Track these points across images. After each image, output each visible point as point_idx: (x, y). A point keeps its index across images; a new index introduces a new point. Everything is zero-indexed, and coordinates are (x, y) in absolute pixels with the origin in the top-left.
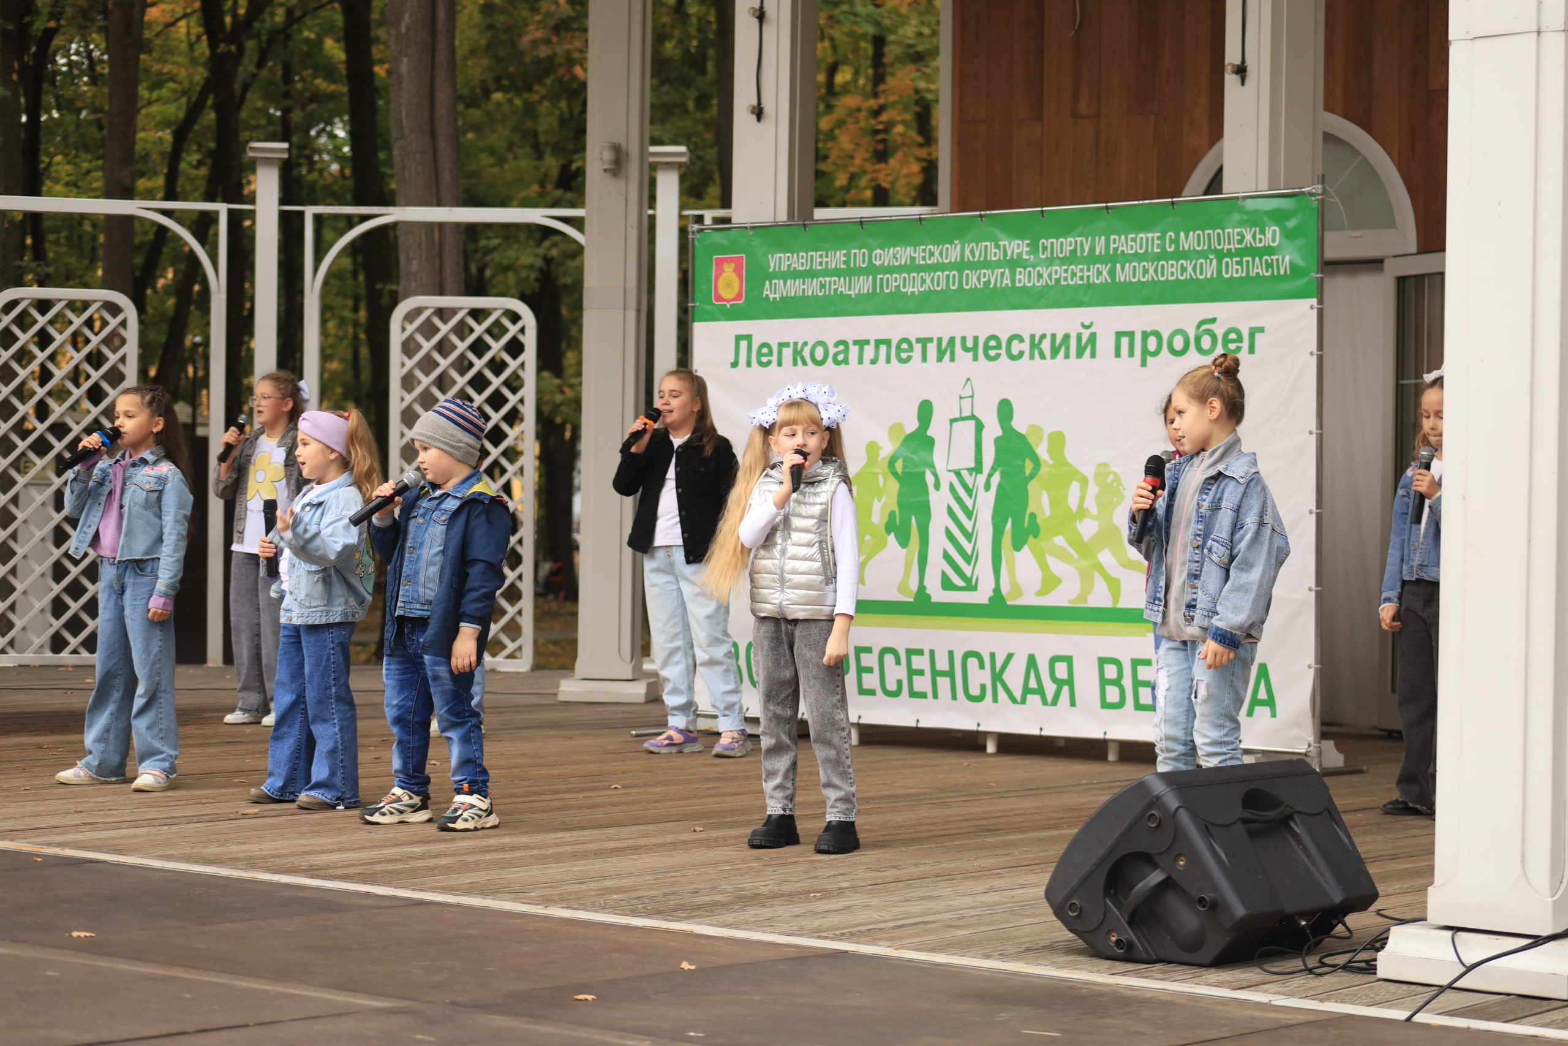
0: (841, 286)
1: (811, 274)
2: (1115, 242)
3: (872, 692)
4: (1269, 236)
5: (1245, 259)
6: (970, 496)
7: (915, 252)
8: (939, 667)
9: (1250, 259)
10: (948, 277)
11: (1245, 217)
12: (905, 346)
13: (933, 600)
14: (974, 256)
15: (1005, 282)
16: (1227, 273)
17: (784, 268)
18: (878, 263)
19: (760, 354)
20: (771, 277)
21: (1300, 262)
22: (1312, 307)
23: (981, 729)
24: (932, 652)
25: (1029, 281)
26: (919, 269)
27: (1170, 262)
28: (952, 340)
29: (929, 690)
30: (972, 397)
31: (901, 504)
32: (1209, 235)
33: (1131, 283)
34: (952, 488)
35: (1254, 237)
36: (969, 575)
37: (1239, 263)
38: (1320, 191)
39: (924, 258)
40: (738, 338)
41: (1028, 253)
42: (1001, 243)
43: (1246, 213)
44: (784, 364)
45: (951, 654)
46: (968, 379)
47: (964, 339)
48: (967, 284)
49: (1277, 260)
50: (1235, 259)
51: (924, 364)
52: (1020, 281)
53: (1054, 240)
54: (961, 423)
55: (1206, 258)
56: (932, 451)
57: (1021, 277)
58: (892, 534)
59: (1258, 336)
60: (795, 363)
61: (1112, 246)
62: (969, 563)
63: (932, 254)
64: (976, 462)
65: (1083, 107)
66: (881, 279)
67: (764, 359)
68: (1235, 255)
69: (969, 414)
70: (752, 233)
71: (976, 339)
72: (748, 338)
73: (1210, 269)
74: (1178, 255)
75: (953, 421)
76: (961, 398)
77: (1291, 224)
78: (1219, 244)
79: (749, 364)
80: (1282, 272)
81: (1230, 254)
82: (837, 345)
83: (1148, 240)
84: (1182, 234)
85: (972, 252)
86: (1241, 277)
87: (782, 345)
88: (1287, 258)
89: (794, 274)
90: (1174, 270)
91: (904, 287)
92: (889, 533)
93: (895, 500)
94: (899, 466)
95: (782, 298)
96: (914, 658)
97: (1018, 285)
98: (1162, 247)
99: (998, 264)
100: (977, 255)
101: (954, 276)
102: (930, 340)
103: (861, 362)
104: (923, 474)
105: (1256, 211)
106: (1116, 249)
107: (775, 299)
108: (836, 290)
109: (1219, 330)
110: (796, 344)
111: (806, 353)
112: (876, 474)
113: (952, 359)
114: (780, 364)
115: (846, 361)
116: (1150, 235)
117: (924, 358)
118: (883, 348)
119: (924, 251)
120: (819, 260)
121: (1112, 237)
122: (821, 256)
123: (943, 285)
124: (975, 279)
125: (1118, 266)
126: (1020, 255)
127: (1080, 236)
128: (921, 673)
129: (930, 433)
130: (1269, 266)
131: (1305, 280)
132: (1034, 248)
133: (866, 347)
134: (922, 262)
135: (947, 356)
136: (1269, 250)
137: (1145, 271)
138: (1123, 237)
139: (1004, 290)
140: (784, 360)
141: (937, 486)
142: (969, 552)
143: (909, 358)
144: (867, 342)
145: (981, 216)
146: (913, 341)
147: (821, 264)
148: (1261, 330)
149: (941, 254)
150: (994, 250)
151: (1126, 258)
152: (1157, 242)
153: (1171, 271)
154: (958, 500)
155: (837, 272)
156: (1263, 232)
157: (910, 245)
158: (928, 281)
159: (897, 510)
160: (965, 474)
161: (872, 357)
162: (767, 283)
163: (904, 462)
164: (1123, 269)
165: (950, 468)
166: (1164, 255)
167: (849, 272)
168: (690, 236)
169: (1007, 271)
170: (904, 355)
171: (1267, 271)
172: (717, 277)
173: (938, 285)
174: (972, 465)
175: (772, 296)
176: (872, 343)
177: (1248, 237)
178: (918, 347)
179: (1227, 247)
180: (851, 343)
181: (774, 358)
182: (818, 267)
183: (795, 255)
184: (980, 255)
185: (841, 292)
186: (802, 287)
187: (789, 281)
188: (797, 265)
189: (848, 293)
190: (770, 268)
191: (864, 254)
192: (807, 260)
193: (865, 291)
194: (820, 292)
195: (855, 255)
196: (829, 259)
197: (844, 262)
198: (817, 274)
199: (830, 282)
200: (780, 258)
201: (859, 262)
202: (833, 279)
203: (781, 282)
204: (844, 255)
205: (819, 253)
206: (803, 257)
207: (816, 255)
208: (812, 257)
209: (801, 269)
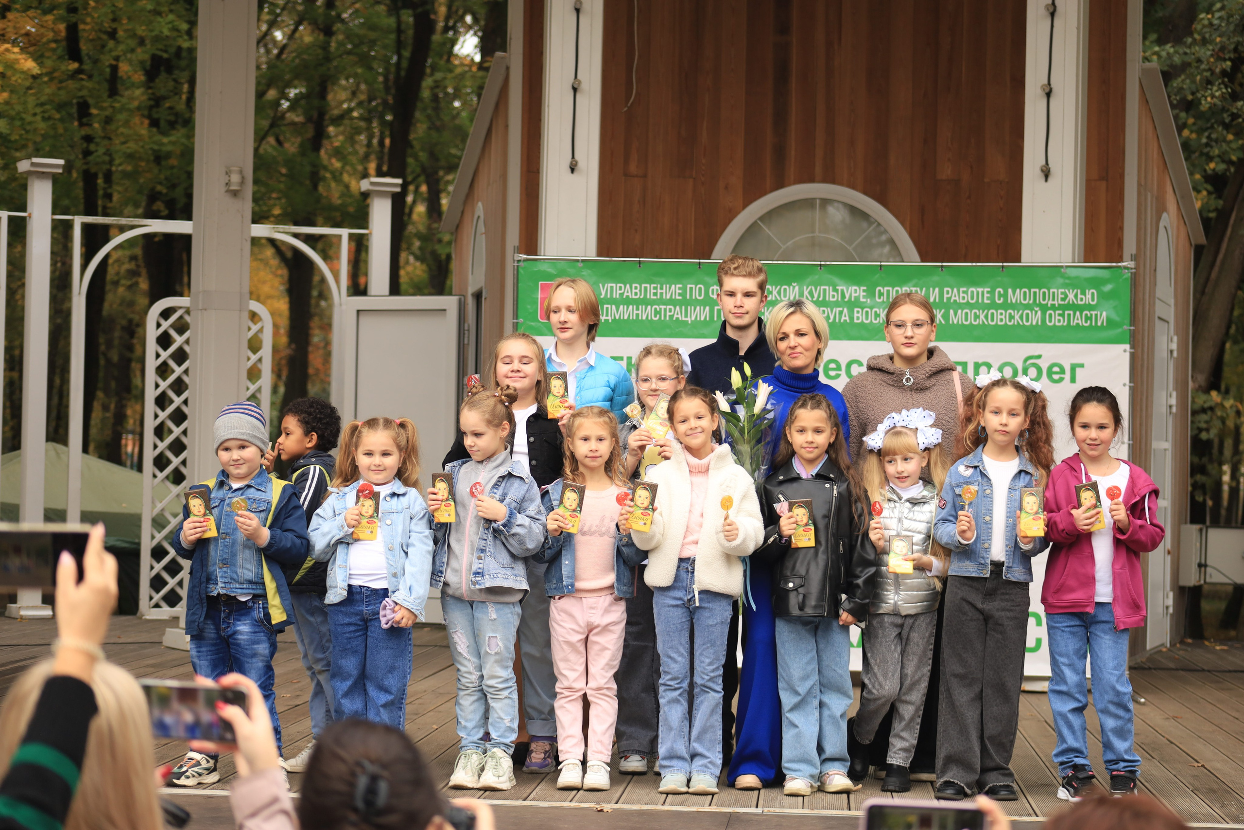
0: (678, 313)
1: (646, 302)
2: (948, 292)
4: (1089, 296)
5: (1066, 312)
9: (1071, 313)
11: (1067, 281)
15: (843, 318)
16: (1050, 321)
17: (616, 295)
21: (1115, 317)
22: (1125, 351)
25: (867, 318)
27: (999, 311)
32: (1035, 293)
33: (963, 324)
35: (1076, 296)
37: (1062, 315)
38: (1133, 266)
41: (864, 297)
42: (839, 288)
43: (1069, 278)
49: (1096, 315)
50: (1057, 312)
52: (858, 318)
53: (890, 289)
55: (1031, 310)
57: (859, 315)
59: (1078, 370)
61: (946, 296)
65: (633, 168)
68: (1058, 309)
70: (583, 265)
73: (1035, 318)
74: (1006, 306)
77: (1108, 288)
78: (1044, 299)
80: (1099, 324)
81: (1053, 307)
83: (981, 293)
84: (1010, 291)
85: (811, 293)
86: (1063, 326)
88: (1104, 314)
89: (628, 302)
90: (1003, 317)
95: (614, 320)
97: (856, 321)
98: (992, 298)
99: (837, 304)
100: (816, 296)
105: (1077, 278)
106: (949, 299)
108: (671, 317)
109: (1044, 365)
116: (980, 290)
120: (652, 291)
121: (946, 289)
122: (655, 288)
125: (952, 312)
126: (857, 298)
127: (914, 286)
130: (1088, 318)
131: (1119, 330)
132: (871, 293)
136: (1090, 307)
137: (977, 317)
138: (955, 290)
139: (843, 325)
145: (820, 265)
147: (655, 294)
148: (1082, 366)
149: (779, 293)
150: (831, 293)
151: (958, 306)
152: (986, 295)
153: (1000, 318)
155: (672, 302)
156: (1084, 293)
164: (956, 314)
166: (993, 305)
167: (685, 302)
168: (516, 264)
169: (845, 310)
171: (1086, 322)
172: (543, 299)
177: (1071, 296)
179: (1051, 302)
182: (652, 297)
183: (628, 286)
184: (819, 296)
185: (677, 318)
186: (635, 312)
187: (621, 307)
188: (629, 294)
189: (684, 319)
190: (601, 294)
191: (700, 289)
192: (640, 291)
193: (702, 319)
194: (655, 316)
195: (691, 289)
196: (664, 291)
197: (680, 294)
198: (651, 303)
199: (665, 310)
200: (612, 287)
201: (696, 295)
202: (668, 307)
203: (614, 307)
204: (679, 289)
205: (652, 286)
206: (636, 288)
207: (650, 287)
208: (646, 288)
209: (634, 297)
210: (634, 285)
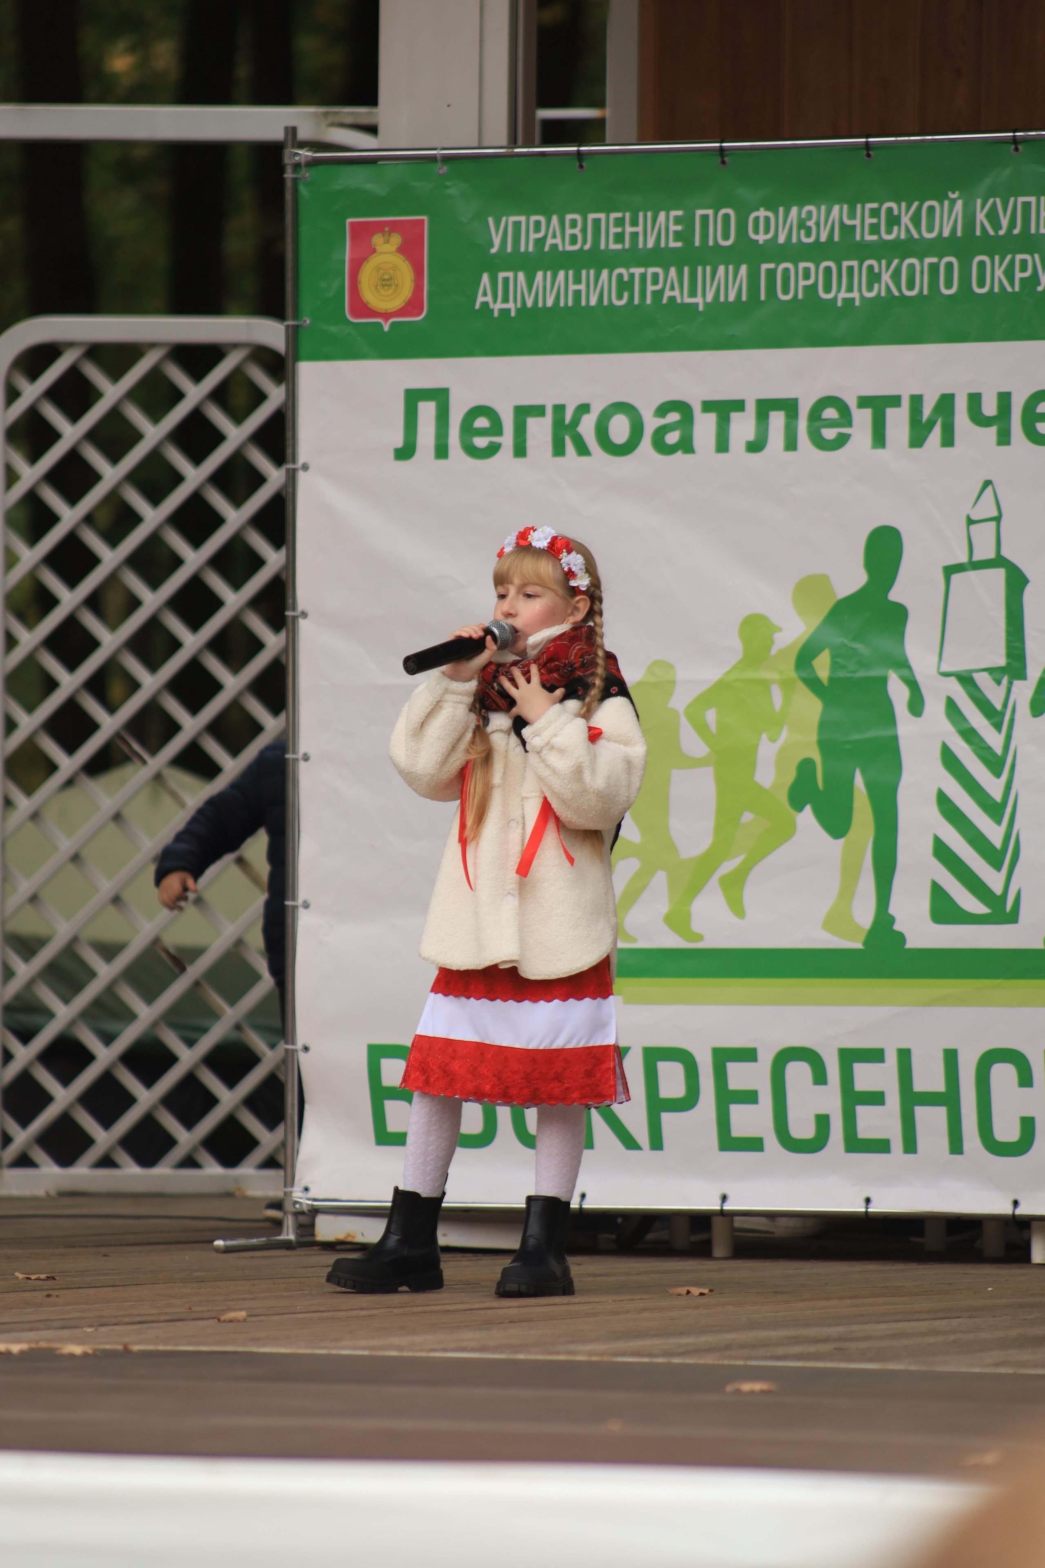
1: (596, 259)
3: (754, 1145)
6: (998, 726)
7: (852, 215)
8: (920, 1085)
10: (934, 268)
12: (830, 413)
13: (909, 945)
14: (997, 226)
17: (527, 245)
18: (761, 238)
19: (467, 429)
20: (494, 265)
23: (1021, 1211)
24: (905, 1056)
26: (863, 251)
28: (946, 403)
29: (895, 1133)
30: (998, 519)
31: (824, 745)
34: (952, 709)
36: (998, 890)
39: (875, 229)
40: (413, 397)
44: (530, 451)
45: (951, 1057)
46: (987, 483)
47: (975, 400)
48: (981, 283)
51: (880, 452)
54: (972, 575)
56: (902, 635)
58: (808, 809)
60: (559, 450)
62: (998, 867)
63: (893, 220)
64: (1009, 655)
66: (771, 274)
67: (481, 442)
69: (991, 555)
70: (445, 169)
71: (1004, 399)
72: (440, 396)
75: (950, 571)
76: (970, 522)
79: (442, 451)
82: (663, 410)
85: (993, 216)
87: (523, 413)
89: (555, 261)
91: (828, 289)
92: (799, 808)
93: (813, 737)
94: (823, 667)
95: (523, 310)
96: (860, 1069)
100: (1005, 222)
101: (950, 265)
102: (895, 401)
103: (722, 445)
104: (884, 681)
107: (505, 312)
108: (658, 295)
110: (559, 409)
111: (587, 427)
112: (765, 684)
113: (948, 440)
114: (520, 450)
115: (686, 445)
117: (879, 438)
118: (777, 420)
119: (875, 213)
120: (614, 230)
122: (620, 222)
123: (922, 284)
124: (999, 273)
128: (876, 1098)
129: (894, 595)
133: (734, 416)
134: (869, 238)
135: (936, 434)
140: (530, 443)
141: (916, 706)
142: (997, 842)
143: (842, 441)
144: (739, 405)
145: (1015, 141)
146: (852, 403)
147: (619, 238)
149: (916, 220)
154: (970, 735)
155: (660, 256)
157: (840, 200)
158: (886, 277)
159: (816, 755)
160: (984, 681)
161: (751, 436)
162: (485, 278)
163: (833, 656)
165: (945, 668)
167: (691, 256)
168: (289, 175)
170: (829, 434)
172: (357, 266)
173: (911, 285)
174: (1001, 661)
175: (497, 307)
176: (751, 408)
178: (863, 418)
180: (697, 408)
181: (507, 439)
182: (613, 246)
183: (555, 219)
184: (1012, 224)
185: (672, 299)
186: (572, 287)
187: (540, 275)
188: (558, 241)
189: (688, 300)
190: (492, 246)
191: (727, 217)
192: (584, 230)
193: (732, 298)
194: (620, 297)
195: (705, 218)
196: (640, 229)
197: (678, 236)
198: (607, 260)
199: (643, 277)
200: (517, 225)
201: (717, 237)
202: (651, 270)
203: (521, 276)
204: (678, 220)
205: (614, 215)
206: (574, 224)
207: (607, 220)
208: (597, 222)
209: (569, 248)
210: (569, 217)
